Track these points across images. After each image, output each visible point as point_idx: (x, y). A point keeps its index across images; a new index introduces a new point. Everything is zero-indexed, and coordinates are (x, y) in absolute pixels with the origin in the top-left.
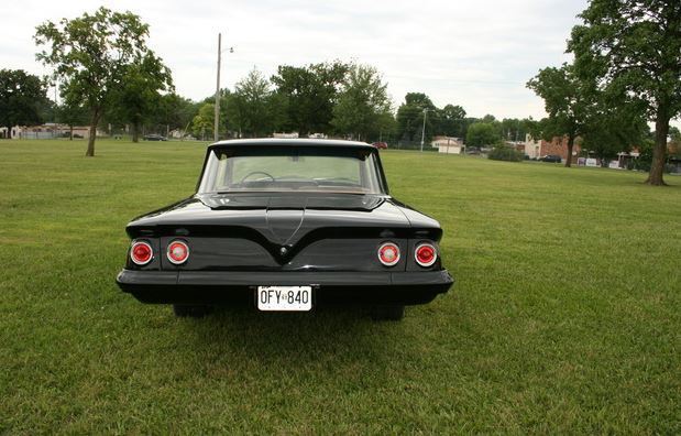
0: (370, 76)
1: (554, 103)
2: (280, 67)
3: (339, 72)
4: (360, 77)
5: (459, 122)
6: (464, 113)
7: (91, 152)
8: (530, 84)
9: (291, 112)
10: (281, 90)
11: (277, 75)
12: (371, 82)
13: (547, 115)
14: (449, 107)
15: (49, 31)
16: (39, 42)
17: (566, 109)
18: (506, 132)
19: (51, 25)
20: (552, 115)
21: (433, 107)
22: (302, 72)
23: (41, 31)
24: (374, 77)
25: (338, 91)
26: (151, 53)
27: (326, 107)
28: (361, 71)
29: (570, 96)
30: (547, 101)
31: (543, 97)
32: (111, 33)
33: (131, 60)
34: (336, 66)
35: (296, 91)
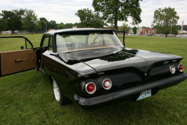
0: (32, 13)
1: (82, 18)
2: (2, 11)
3: (22, 12)
4: (29, 13)
5: (54, 25)
6: (56, 22)
8: (76, 14)
9: (9, 24)
10: (4, 18)
11: (2, 13)
12: (32, 15)
13: (80, 22)
14: (52, 21)
17: (85, 20)
18: (67, 27)
20: (82, 21)
21: (48, 21)
22: (10, 12)
24: (33, 13)
25: (22, 18)
27: (19, 23)
28: (29, 12)
29: (86, 17)
30: (80, 18)
31: (79, 17)
34: (21, 10)
35: (9, 18)
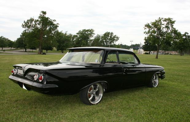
7: (157, 57)
15: (148, 26)
16: (145, 29)
19: (148, 24)
23: (146, 26)
26: (175, 29)
32: (163, 24)
33: (169, 31)
